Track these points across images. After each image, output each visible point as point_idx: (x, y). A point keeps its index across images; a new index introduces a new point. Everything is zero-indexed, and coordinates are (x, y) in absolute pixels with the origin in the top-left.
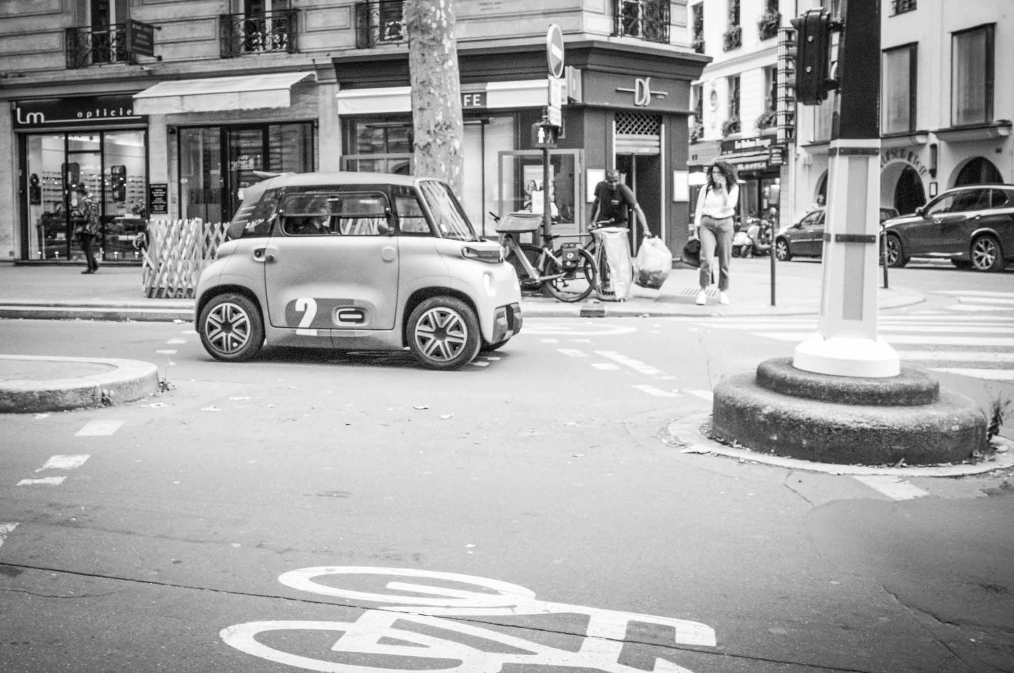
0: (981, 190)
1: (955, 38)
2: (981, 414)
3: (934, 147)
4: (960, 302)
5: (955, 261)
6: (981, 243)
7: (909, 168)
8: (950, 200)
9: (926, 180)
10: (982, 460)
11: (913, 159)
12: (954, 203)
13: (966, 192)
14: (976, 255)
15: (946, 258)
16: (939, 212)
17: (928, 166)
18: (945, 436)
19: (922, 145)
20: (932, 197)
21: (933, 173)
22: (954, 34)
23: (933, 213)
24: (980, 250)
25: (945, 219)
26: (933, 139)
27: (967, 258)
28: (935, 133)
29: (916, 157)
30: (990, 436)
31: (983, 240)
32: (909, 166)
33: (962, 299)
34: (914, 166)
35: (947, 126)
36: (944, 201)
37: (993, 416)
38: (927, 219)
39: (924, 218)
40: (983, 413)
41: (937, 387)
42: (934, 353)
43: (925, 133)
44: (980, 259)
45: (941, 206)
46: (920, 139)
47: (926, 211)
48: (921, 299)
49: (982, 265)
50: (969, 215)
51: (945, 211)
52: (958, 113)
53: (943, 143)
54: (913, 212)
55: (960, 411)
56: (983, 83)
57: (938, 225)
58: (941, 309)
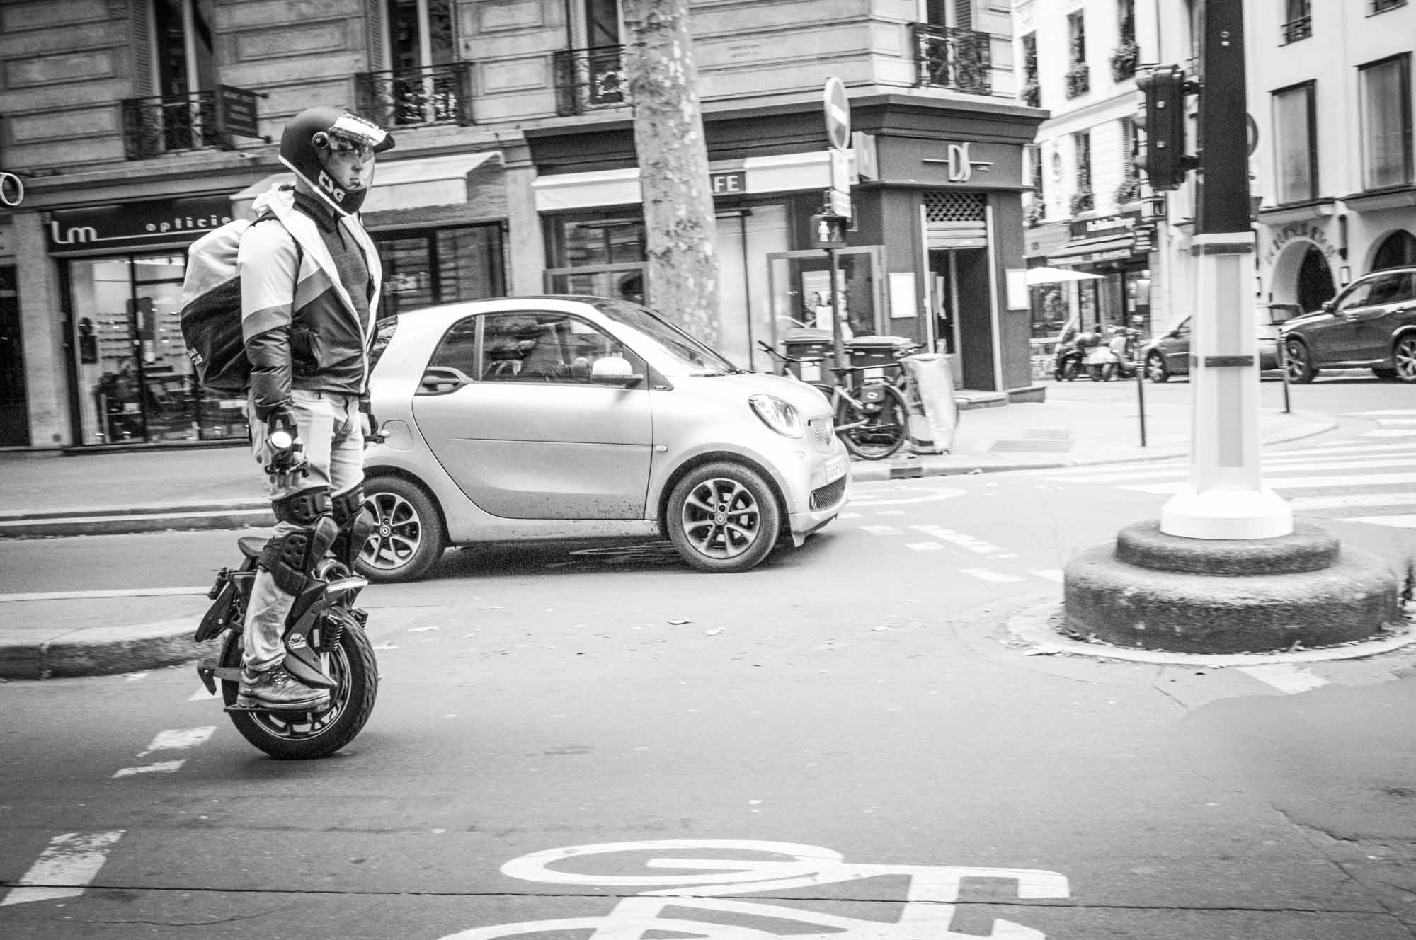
0: (1402, 275)
1: (1363, 73)
2: (1390, 576)
3: (1343, 219)
4: (1380, 426)
5: (1377, 370)
6: (1406, 345)
7: (1314, 249)
8: (1367, 288)
9: (1335, 263)
10: (1392, 634)
11: (1317, 236)
12: (1372, 294)
13: (1385, 278)
14: (1400, 360)
15: (1365, 366)
16: (1352, 306)
17: (1337, 245)
18: (1347, 607)
19: (1328, 217)
20: (1344, 285)
21: (1344, 253)
22: (1361, 67)
23: (1346, 308)
24: (1405, 354)
25: (1361, 316)
26: (1341, 209)
27: (1389, 365)
28: (1343, 200)
29: (1322, 233)
30: (1403, 603)
31: (1407, 341)
32: (1313, 245)
33: (1384, 422)
34: (1320, 247)
35: (1358, 190)
36: (1358, 291)
37: (1406, 577)
38: (1340, 316)
39: (1336, 316)
40: (1393, 573)
41: (1337, 545)
42: (1344, 498)
43: (1330, 201)
44: (1405, 366)
45: (1356, 297)
46: (1325, 210)
47: (1336, 305)
48: (1332, 425)
49: (1408, 374)
50: (1390, 308)
51: (1361, 305)
52: (1371, 172)
53: (1354, 213)
54: (1320, 308)
55: (1365, 574)
56: (1399, 133)
57: (1352, 323)
58: (1355, 438)
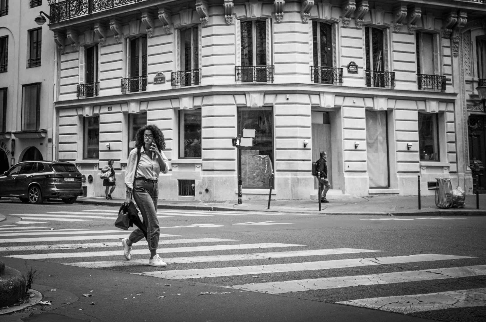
0: (34, 163)
1: (24, 88)
2: (23, 279)
3: (13, 140)
4: (22, 220)
5: (21, 198)
6: (33, 189)
7: (2, 151)
8: (20, 167)
9: (9, 157)
10: (22, 303)
11: (4, 146)
12: (21, 169)
13: (27, 164)
14: (31, 195)
15: (17, 197)
16: (14, 174)
17: (10, 150)
18: (6, 292)
19: (9, 139)
20: (12, 166)
21: (13, 153)
22: (23, 86)
23: (12, 174)
24: (32, 193)
25: (17, 177)
26: (13, 137)
27: (27, 197)
28: (14, 133)
29: (5, 145)
30: (27, 290)
31: (34, 188)
32: (2, 149)
33: (23, 218)
34: (4, 150)
35: (19, 130)
36: (17, 168)
37: (29, 279)
38: (9, 177)
39: (8, 177)
40: (24, 278)
41: (3, 266)
42: (7, 248)
43: (10, 133)
44: (32, 197)
45: (16, 170)
46: (7, 137)
47: (9, 173)
48: (4, 219)
49: (33, 200)
50: (28, 175)
51: (17, 173)
52: (24, 124)
53: (17, 138)
54: (3, 173)
55: (13, 278)
56: (35, 111)
57: (13, 180)
58: (12, 224)
